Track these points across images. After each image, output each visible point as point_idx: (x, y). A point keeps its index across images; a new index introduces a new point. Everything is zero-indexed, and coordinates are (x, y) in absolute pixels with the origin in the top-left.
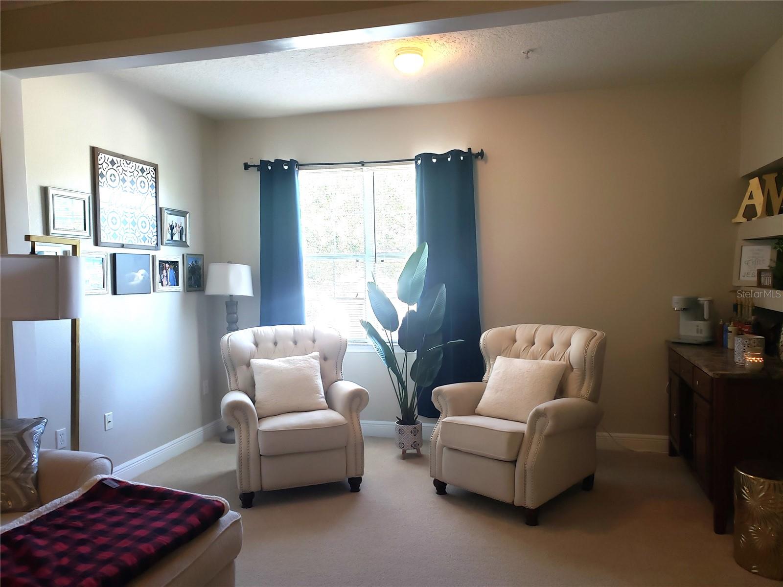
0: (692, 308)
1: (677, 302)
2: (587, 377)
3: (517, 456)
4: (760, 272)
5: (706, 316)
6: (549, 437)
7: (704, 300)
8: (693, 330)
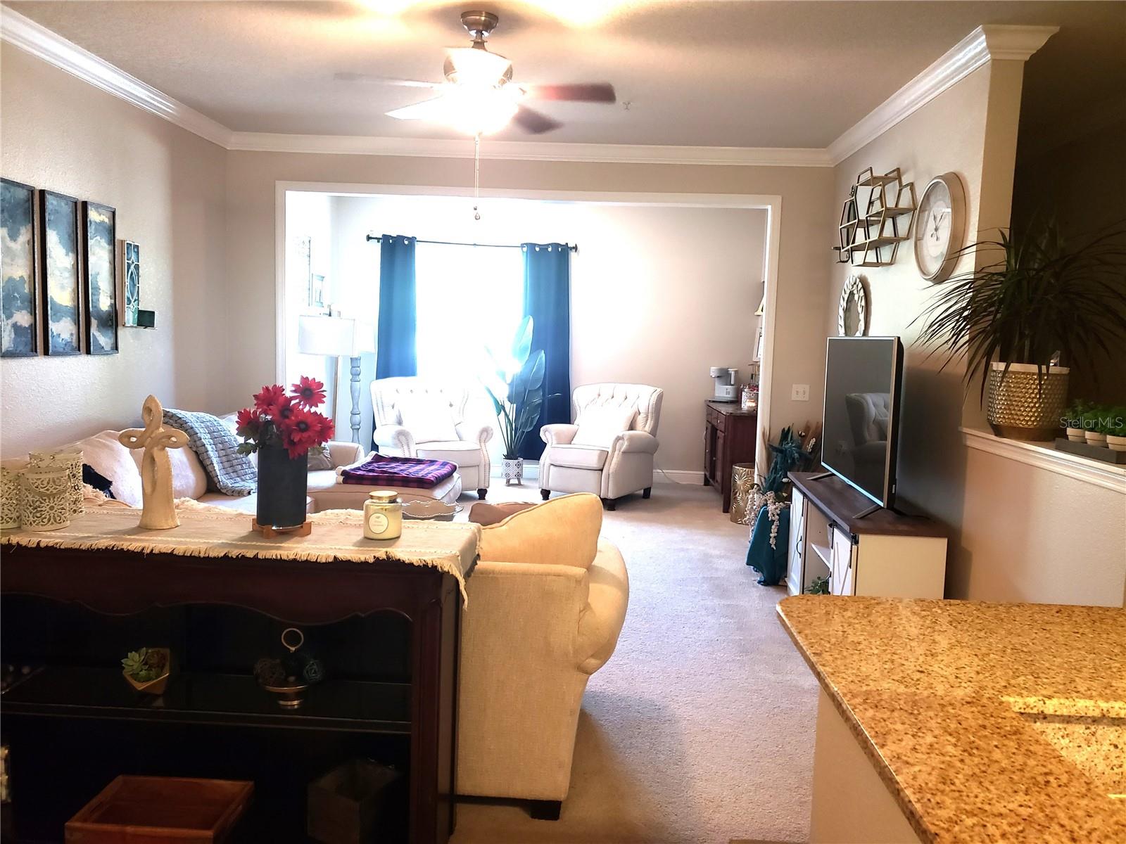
0: (723, 376)
1: (713, 371)
2: (649, 419)
3: (604, 465)
5: (732, 383)
6: (624, 453)
7: (732, 371)
8: (724, 392)
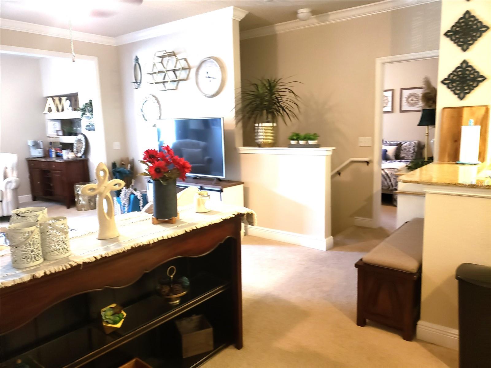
0: (36, 145)
4: (57, 131)
5: (42, 147)
7: (40, 142)
8: (37, 153)
